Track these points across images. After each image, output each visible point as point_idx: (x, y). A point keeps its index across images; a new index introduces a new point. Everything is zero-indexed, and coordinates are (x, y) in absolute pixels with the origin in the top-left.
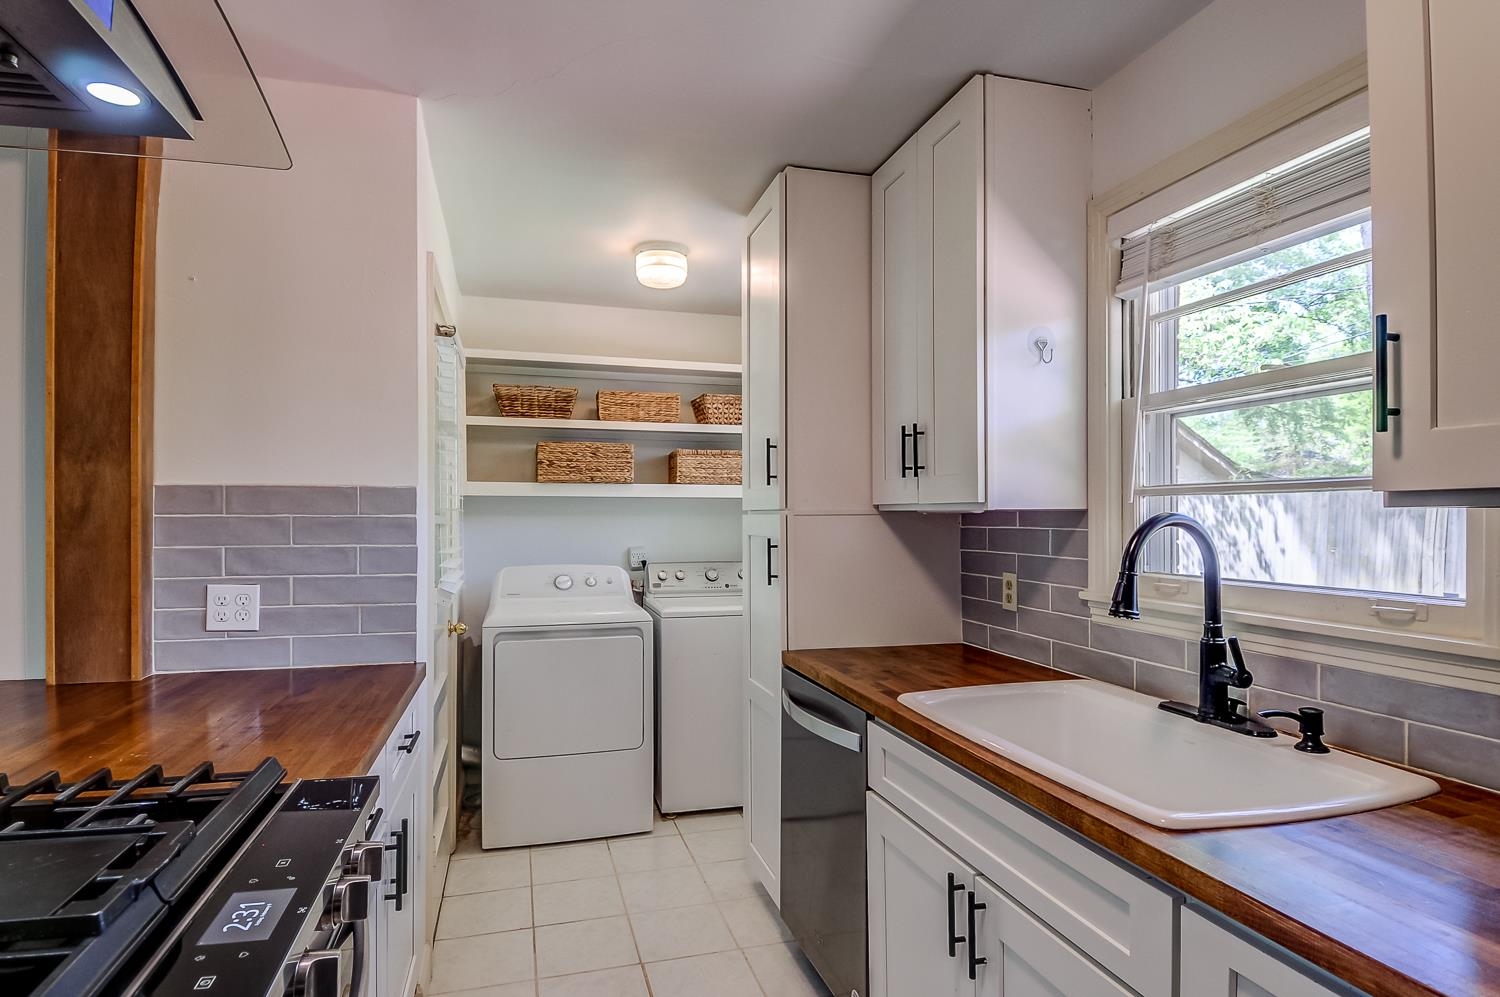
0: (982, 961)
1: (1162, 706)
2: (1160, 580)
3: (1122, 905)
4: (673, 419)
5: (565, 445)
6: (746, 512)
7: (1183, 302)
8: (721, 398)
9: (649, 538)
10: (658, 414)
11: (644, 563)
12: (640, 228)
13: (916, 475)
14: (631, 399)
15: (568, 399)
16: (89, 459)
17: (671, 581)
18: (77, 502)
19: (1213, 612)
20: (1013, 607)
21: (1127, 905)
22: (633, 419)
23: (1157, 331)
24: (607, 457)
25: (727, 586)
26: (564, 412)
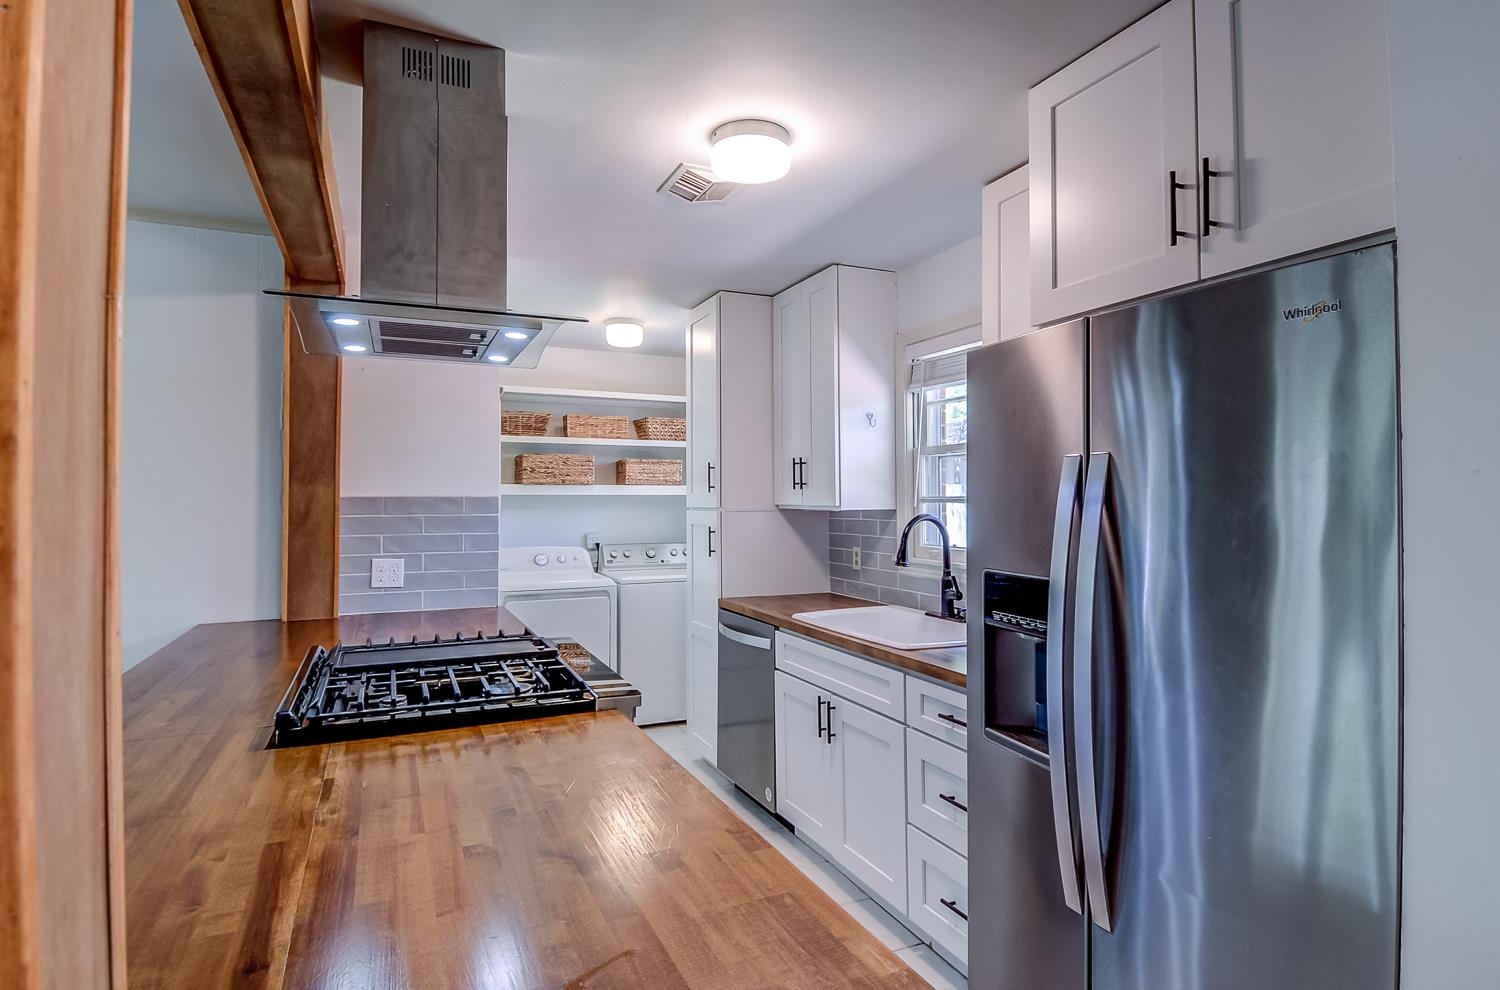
0: (834, 735)
1: (926, 614)
2: (931, 549)
3: (887, 683)
4: (623, 436)
5: (543, 456)
6: (689, 509)
7: (947, 397)
8: (659, 419)
9: (603, 526)
10: (611, 432)
11: (598, 545)
12: (612, 308)
13: (801, 488)
14: (591, 421)
15: (544, 421)
16: (310, 482)
17: (621, 558)
18: (302, 508)
19: (947, 564)
20: (858, 567)
21: (888, 682)
22: (593, 436)
23: (931, 411)
24: (574, 465)
25: (662, 561)
26: (540, 430)
